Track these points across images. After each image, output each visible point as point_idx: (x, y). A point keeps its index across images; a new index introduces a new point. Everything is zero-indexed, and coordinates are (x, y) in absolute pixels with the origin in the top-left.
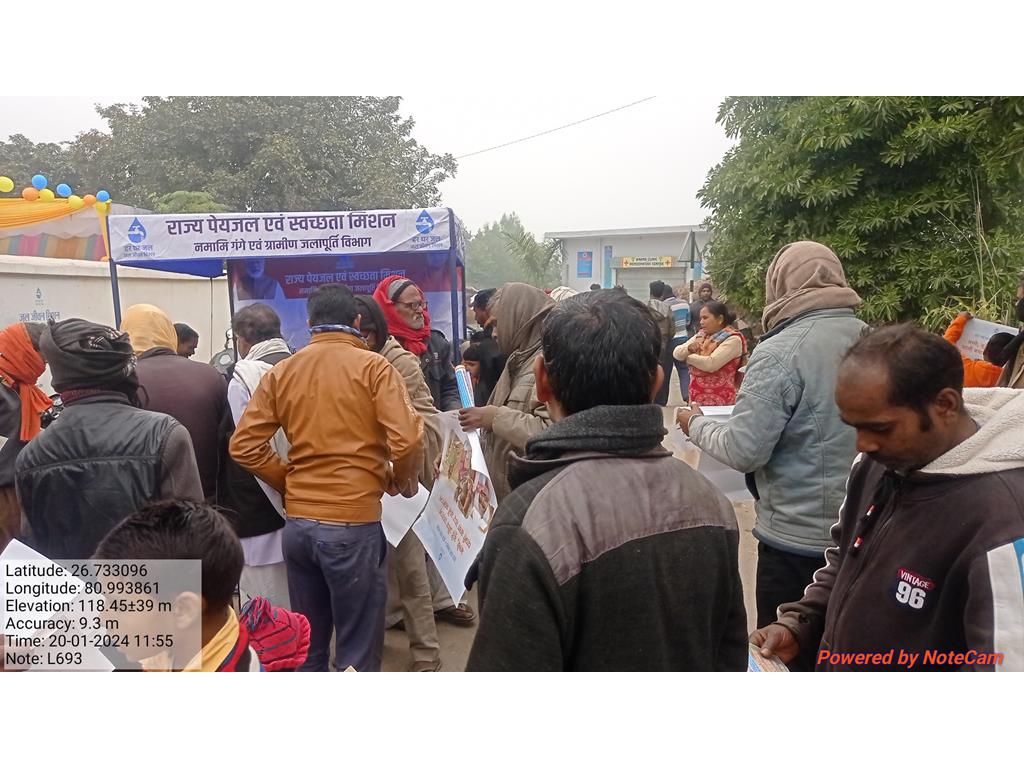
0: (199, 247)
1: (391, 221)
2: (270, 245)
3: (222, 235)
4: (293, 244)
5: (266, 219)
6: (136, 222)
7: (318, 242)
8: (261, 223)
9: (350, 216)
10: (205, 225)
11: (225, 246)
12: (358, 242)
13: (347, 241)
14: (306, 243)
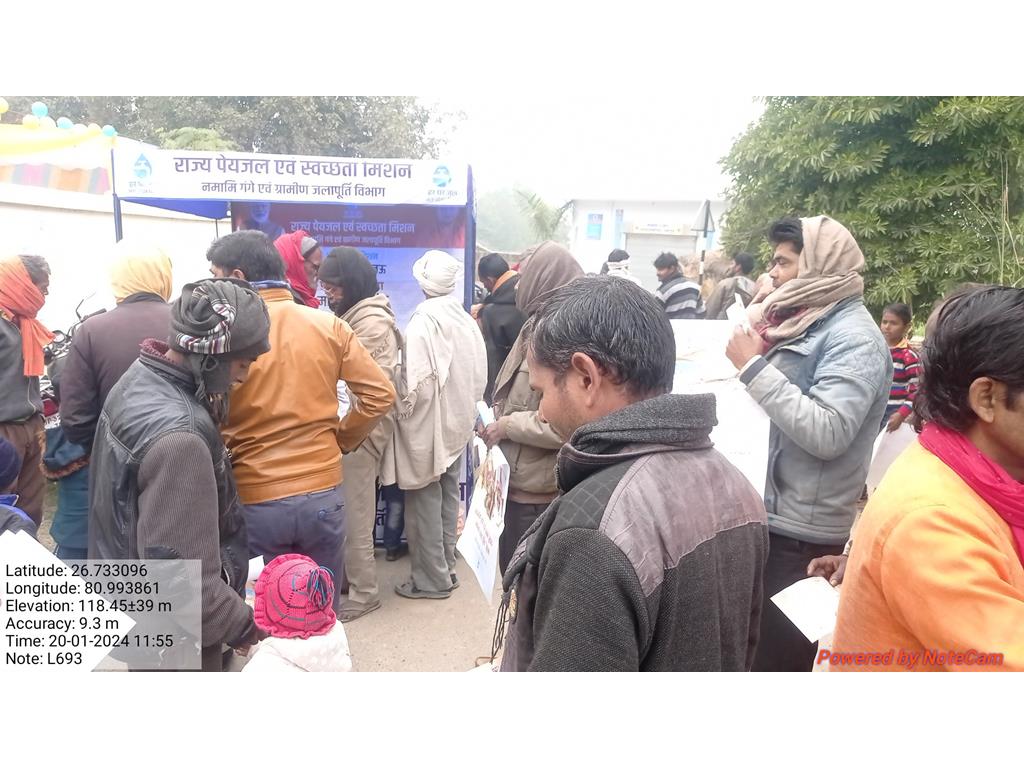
0: (206, 187)
1: (407, 172)
2: (281, 189)
3: (230, 175)
4: (304, 189)
5: (277, 162)
6: (142, 158)
7: (331, 189)
8: (272, 166)
9: (365, 165)
10: (214, 163)
11: (233, 187)
12: (372, 191)
13: (360, 190)
14: (317, 190)
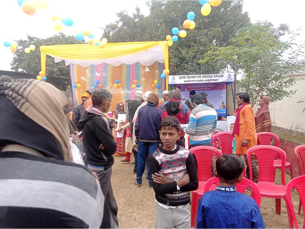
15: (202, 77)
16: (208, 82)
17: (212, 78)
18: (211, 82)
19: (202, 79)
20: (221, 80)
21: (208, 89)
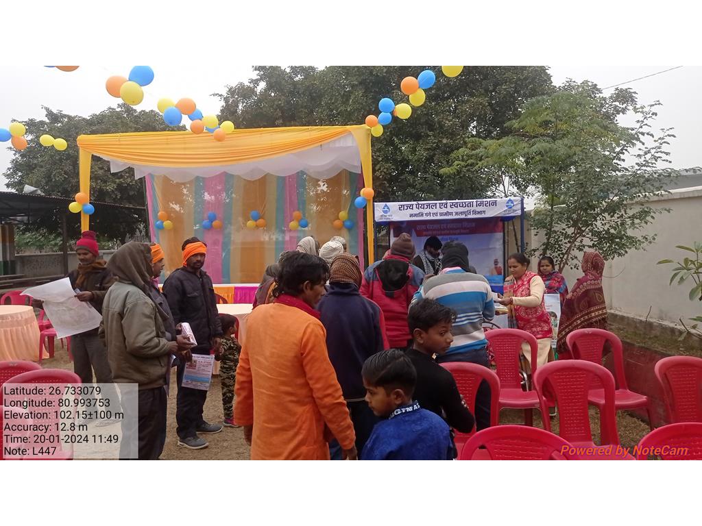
0: (411, 215)
1: (495, 203)
2: (441, 214)
3: (421, 210)
4: (451, 214)
5: (440, 204)
6: (386, 206)
7: (462, 213)
9: (477, 202)
10: (414, 206)
11: (422, 215)
12: (479, 213)
13: (475, 212)
14: (457, 213)
15: (449, 205)
16: (463, 216)
17: (472, 209)
18: (469, 217)
19: (449, 209)
20: (491, 213)
21: (462, 231)
